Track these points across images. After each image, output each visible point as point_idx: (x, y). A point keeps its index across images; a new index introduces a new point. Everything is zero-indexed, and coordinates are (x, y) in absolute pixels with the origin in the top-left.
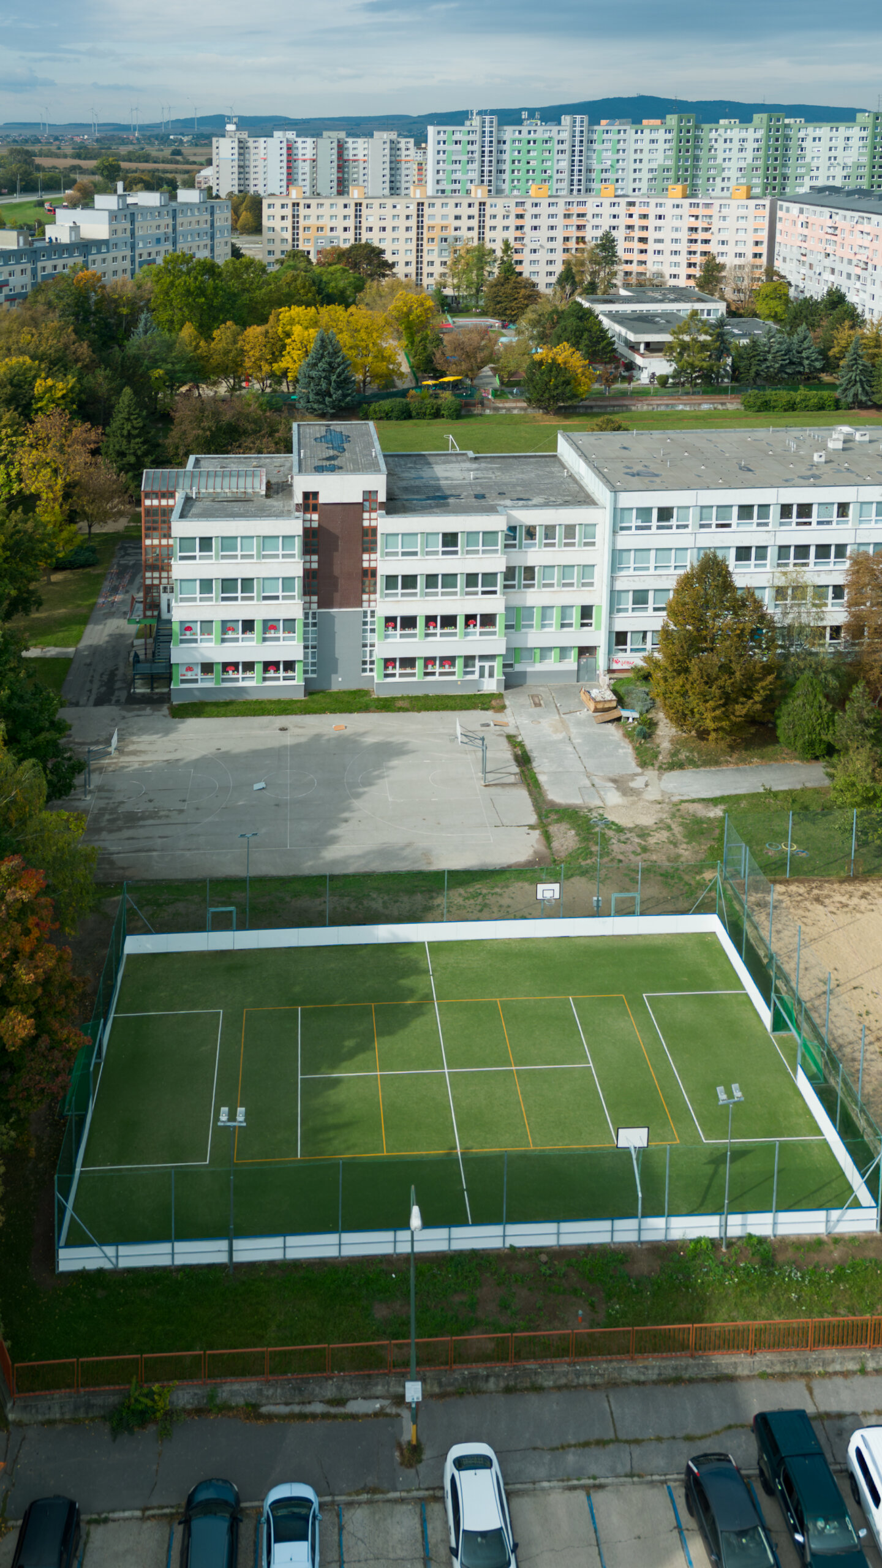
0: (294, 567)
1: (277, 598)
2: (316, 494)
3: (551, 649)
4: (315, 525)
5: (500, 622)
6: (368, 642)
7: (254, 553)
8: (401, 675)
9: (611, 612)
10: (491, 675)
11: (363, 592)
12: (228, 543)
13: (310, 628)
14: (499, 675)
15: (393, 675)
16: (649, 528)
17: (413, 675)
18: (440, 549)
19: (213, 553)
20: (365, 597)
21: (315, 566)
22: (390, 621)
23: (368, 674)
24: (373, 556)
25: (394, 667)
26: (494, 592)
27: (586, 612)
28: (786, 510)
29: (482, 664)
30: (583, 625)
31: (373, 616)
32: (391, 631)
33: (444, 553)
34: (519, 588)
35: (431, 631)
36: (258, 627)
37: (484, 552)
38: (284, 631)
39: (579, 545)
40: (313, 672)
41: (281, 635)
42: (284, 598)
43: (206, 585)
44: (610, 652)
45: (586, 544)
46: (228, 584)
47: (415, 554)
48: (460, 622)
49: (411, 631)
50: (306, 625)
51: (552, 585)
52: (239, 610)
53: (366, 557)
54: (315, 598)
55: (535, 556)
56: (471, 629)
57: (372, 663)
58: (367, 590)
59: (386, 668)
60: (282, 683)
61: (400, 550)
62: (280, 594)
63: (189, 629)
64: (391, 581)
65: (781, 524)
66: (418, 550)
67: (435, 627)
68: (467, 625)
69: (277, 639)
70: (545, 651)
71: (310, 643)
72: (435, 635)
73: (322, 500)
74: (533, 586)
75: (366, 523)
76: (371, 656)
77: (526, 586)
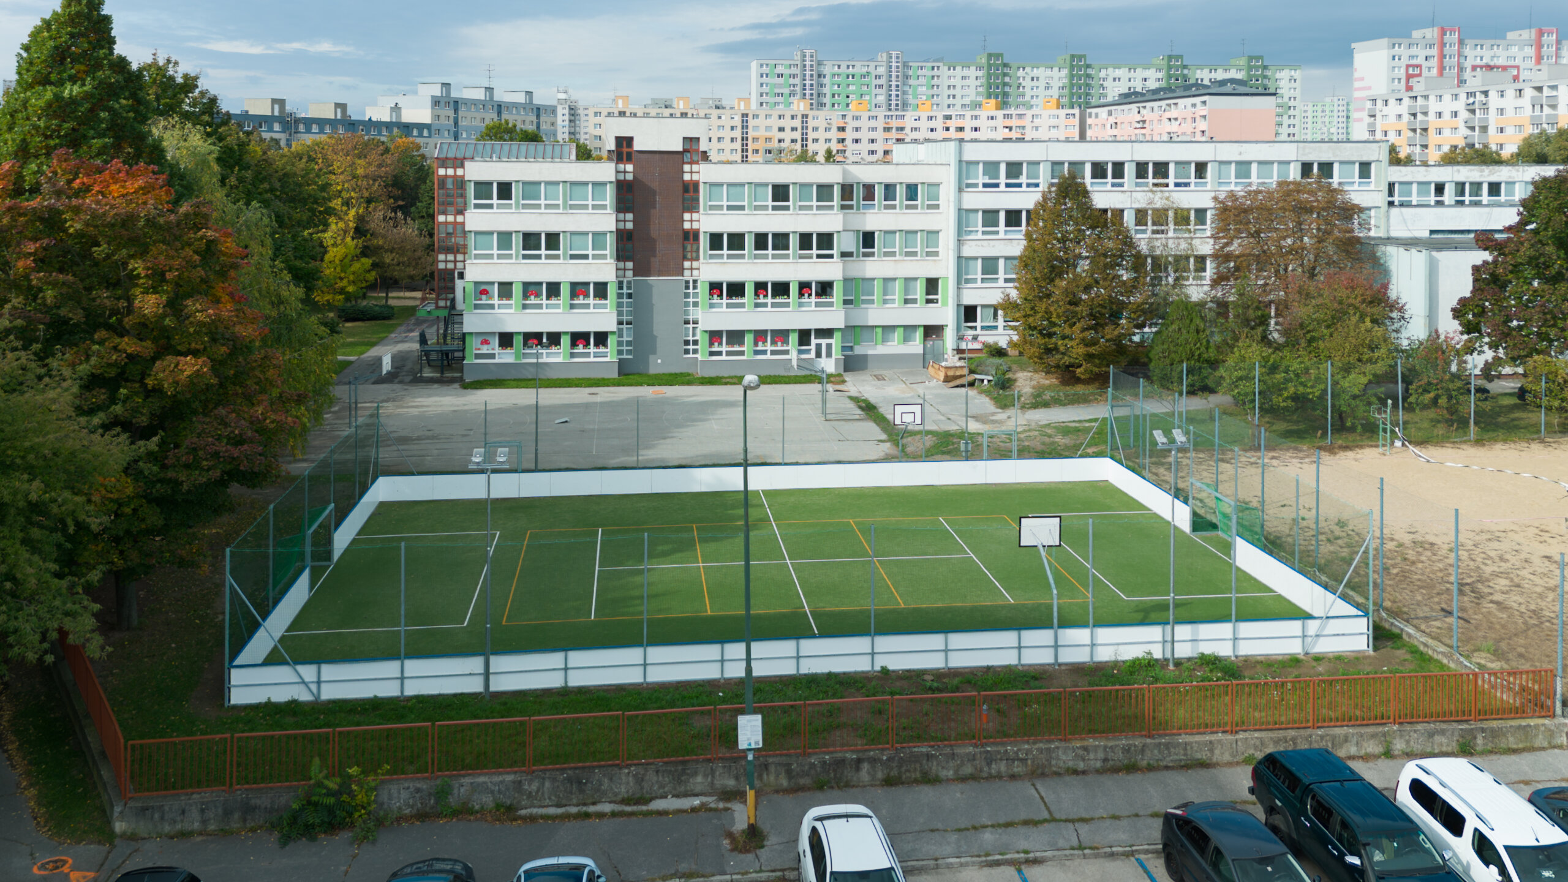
0: (607, 221)
1: (586, 257)
2: (630, 140)
3: (893, 328)
4: (630, 177)
5: (837, 290)
6: (691, 318)
7: (560, 202)
8: (729, 353)
9: (959, 282)
10: (829, 355)
11: (685, 258)
12: (531, 188)
13: (625, 300)
14: (836, 353)
15: (719, 353)
16: (997, 185)
17: (742, 353)
18: (770, 203)
19: (513, 202)
20: (687, 264)
21: (630, 226)
22: (715, 287)
23: (691, 355)
24: (695, 216)
25: (720, 344)
26: (831, 256)
27: (932, 285)
28: (1141, 170)
29: (819, 341)
30: (928, 301)
31: (695, 287)
32: (716, 300)
33: (774, 208)
34: (858, 256)
35: (762, 300)
36: (565, 290)
37: (818, 208)
38: (595, 296)
39: (922, 208)
40: (629, 352)
41: (591, 301)
42: (595, 257)
43: (505, 238)
44: (958, 329)
45: (929, 207)
46: (530, 240)
47: (742, 208)
48: (794, 290)
49: (739, 301)
50: (620, 296)
51: (893, 254)
52: (543, 270)
53: (687, 216)
54: (630, 265)
55: (875, 219)
56: (805, 299)
57: (696, 343)
58: (689, 256)
59: (711, 344)
60: (592, 359)
61: (725, 203)
62: (590, 252)
63: (484, 292)
64: (716, 241)
65: (1137, 185)
66: (745, 203)
67: (766, 296)
68: (801, 295)
69: (587, 306)
70: (888, 329)
71: (625, 318)
72: (765, 305)
73: (637, 146)
74: (872, 254)
75: (687, 177)
76: (694, 335)
77: (865, 255)
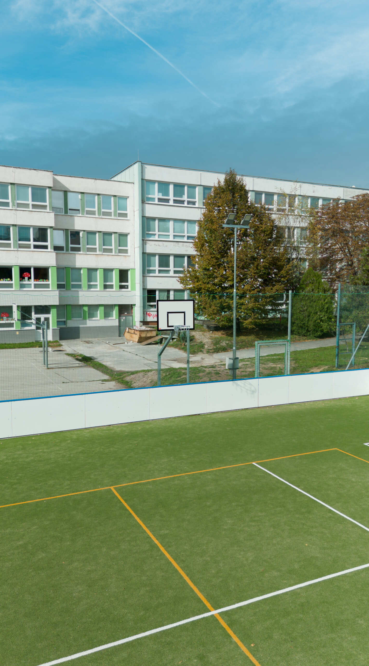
3: (98, 306)
5: (52, 274)
9: (144, 272)
10: (47, 326)
14: (53, 325)
16: (168, 201)
26: (46, 247)
27: (124, 275)
29: (38, 316)
30: (121, 287)
34: (67, 250)
37: (34, 206)
39: (114, 215)
44: (144, 307)
45: (120, 215)
48: (15, 273)
51: (94, 250)
55: (80, 221)
56: (26, 282)
68: (22, 277)
74: (78, 249)
77: (73, 249)
